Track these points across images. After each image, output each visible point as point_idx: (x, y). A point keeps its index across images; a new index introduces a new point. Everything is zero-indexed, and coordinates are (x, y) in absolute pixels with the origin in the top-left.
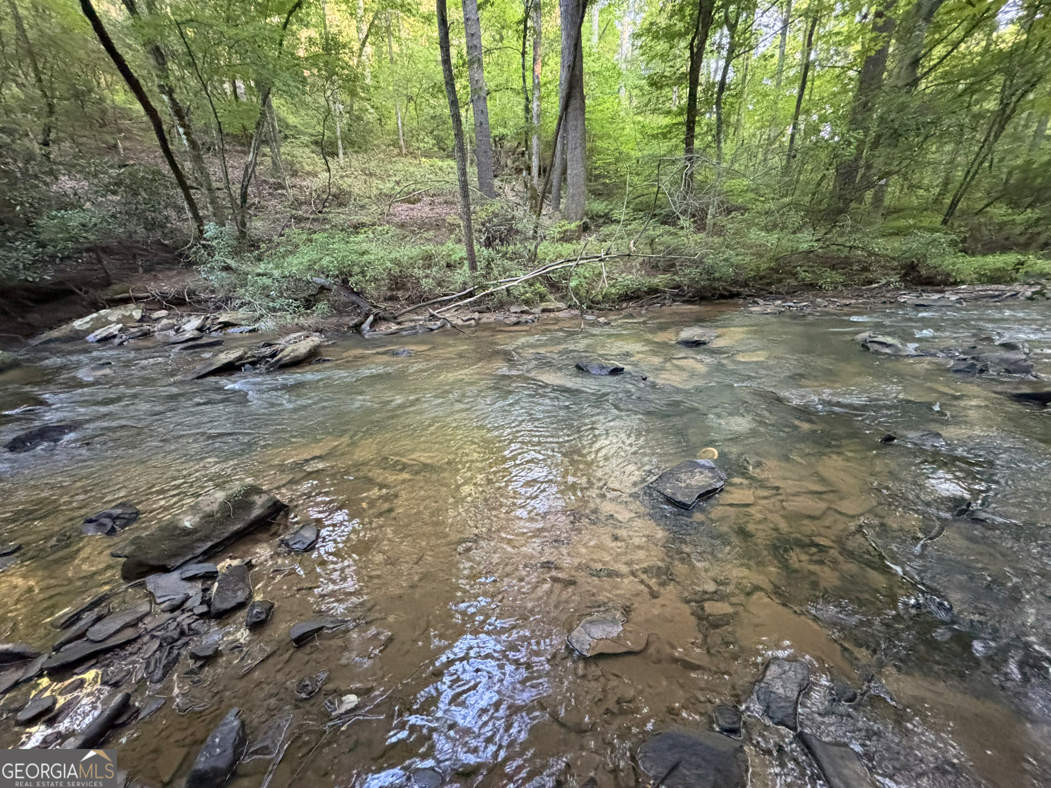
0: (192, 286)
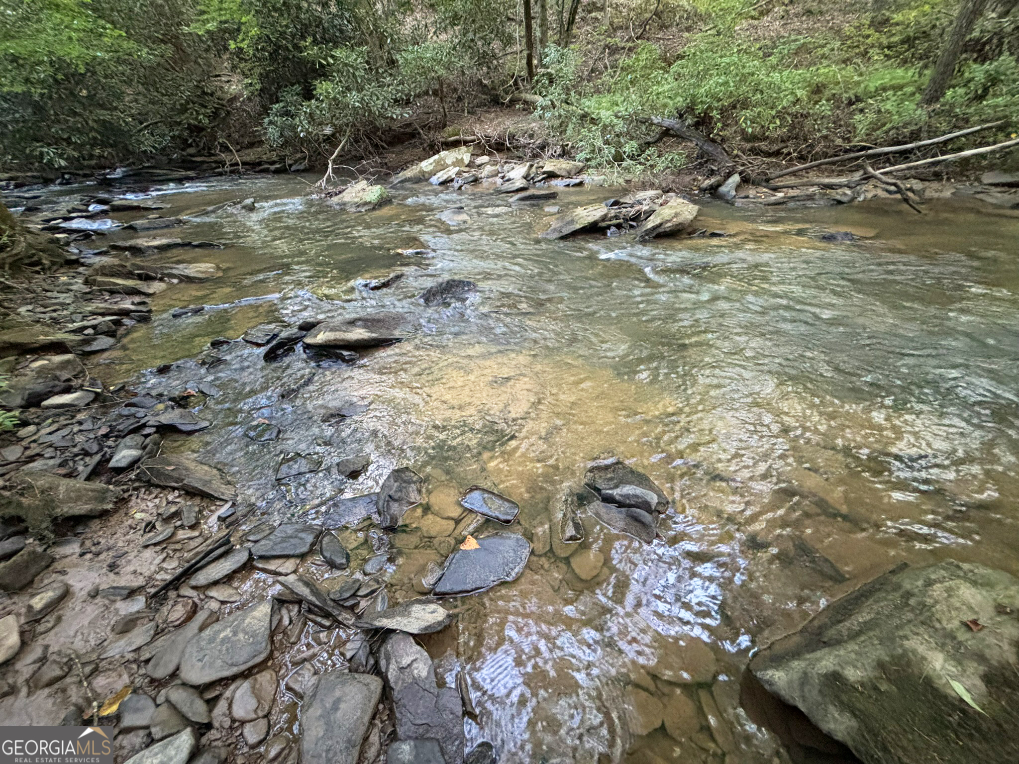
0: (512, 129)
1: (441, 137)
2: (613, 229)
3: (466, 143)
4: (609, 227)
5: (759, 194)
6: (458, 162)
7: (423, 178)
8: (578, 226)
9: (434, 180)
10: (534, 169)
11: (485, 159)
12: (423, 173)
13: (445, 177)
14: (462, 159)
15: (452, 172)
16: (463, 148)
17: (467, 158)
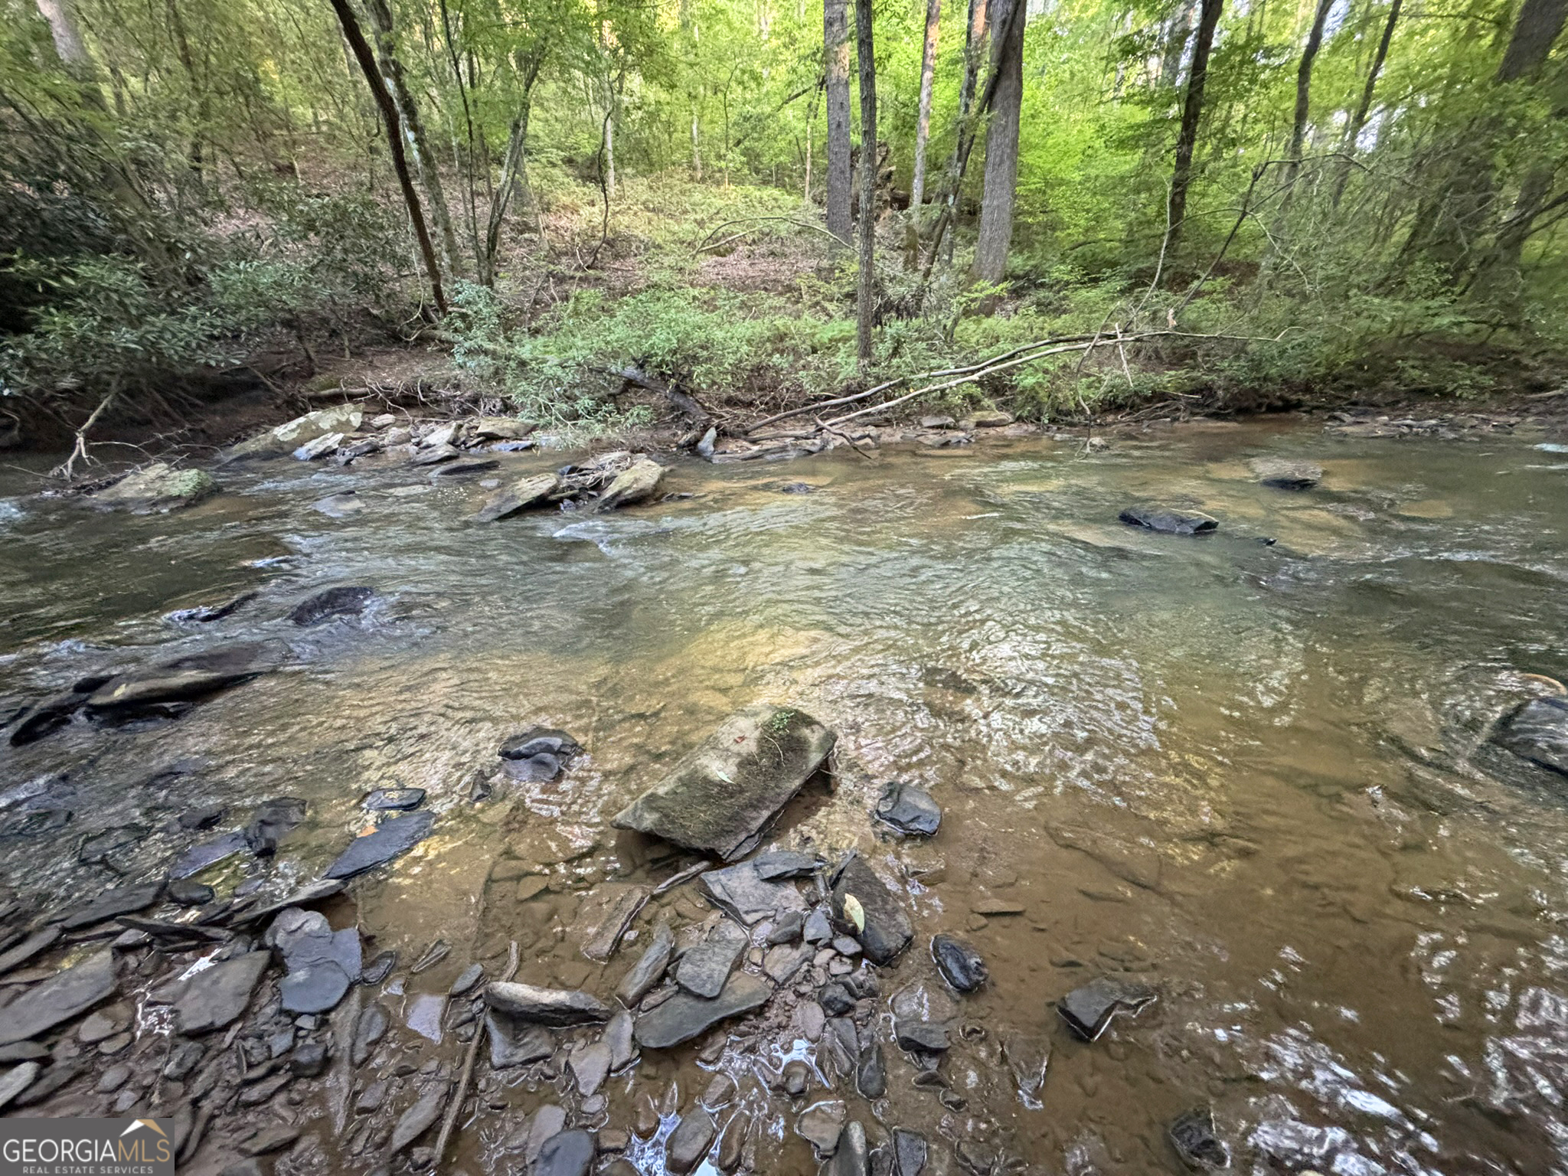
0: (425, 377)
1: (306, 390)
2: (567, 502)
3: (351, 397)
4: (561, 500)
5: (735, 448)
6: (340, 426)
7: (280, 452)
8: (520, 503)
9: (301, 452)
10: (463, 431)
11: (388, 418)
12: (280, 444)
13: (321, 448)
14: (348, 421)
15: (333, 440)
16: (348, 406)
17: (356, 419)
